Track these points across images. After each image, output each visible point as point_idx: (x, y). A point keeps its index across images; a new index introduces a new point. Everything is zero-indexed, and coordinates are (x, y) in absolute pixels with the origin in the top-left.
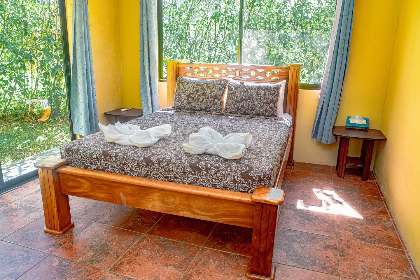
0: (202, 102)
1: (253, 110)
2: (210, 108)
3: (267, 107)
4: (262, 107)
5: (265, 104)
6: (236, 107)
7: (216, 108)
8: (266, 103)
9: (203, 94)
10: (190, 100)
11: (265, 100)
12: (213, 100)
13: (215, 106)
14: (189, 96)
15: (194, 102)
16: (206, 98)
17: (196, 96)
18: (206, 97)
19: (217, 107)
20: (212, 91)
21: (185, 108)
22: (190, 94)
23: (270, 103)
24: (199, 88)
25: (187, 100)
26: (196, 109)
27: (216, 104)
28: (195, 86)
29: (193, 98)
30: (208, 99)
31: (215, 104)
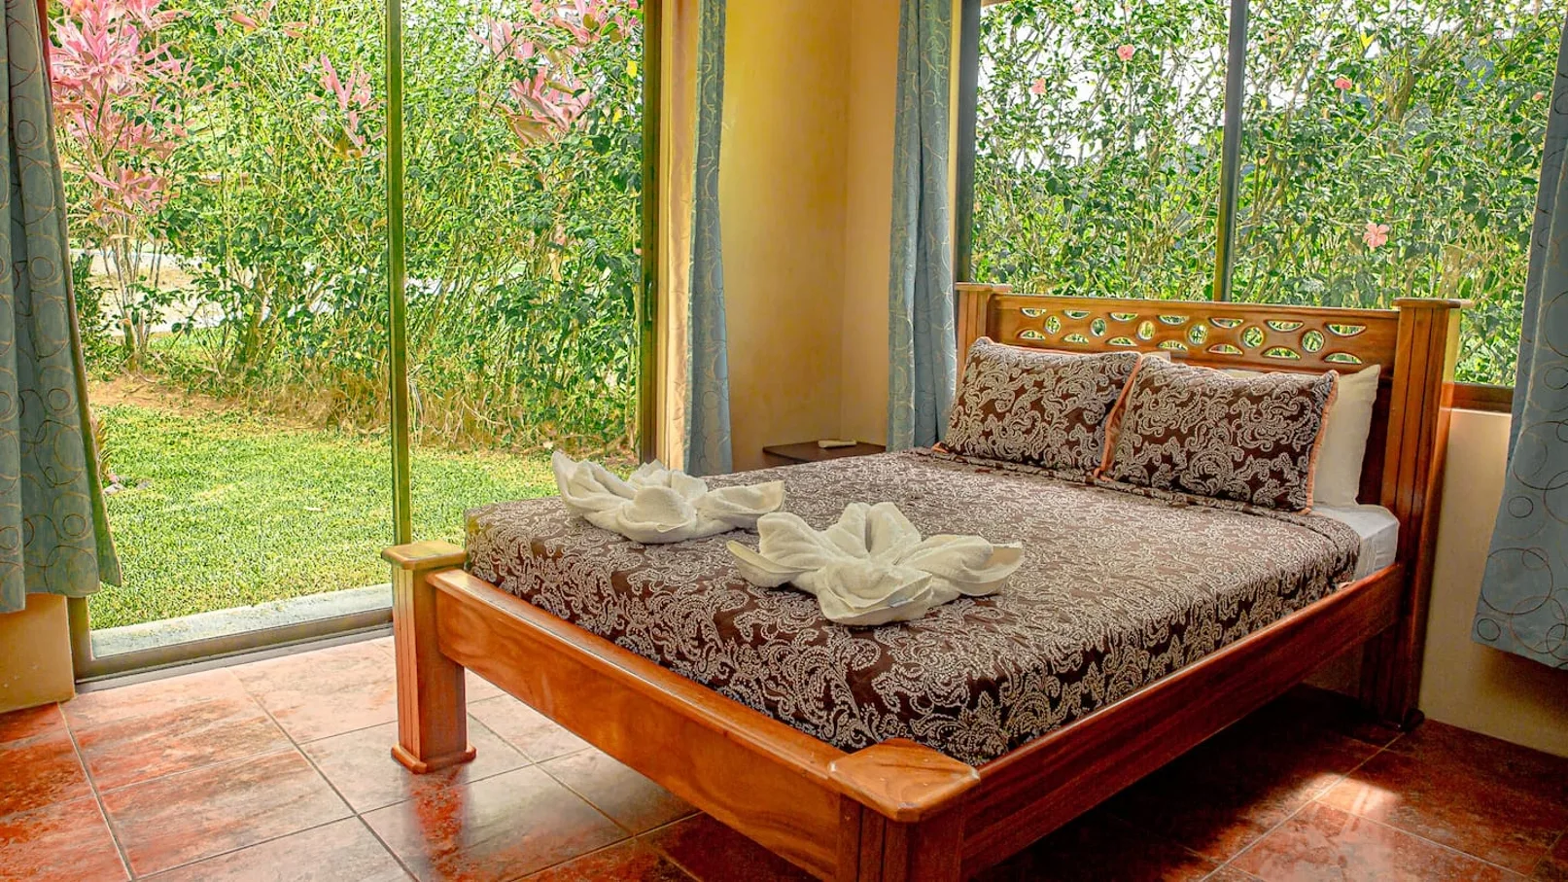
0: (1028, 432)
1: (1205, 477)
2: (1054, 455)
3: (1260, 467)
4: (1237, 465)
5: (1251, 458)
6: (1141, 460)
7: (1076, 460)
8: (1257, 453)
9: (1037, 405)
10: (992, 422)
11: (1254, 439)
12: (1068, 430)
13: (1071, 449)
14: (989, 408)
15: (1004, 429)
16: (1044, 420)
17: (1010, 411)
18: (1042, 416)
19: (1079, 453)
20: (1066, 396)
21: (974, 450)
22: (993, 401)
23: (1272, 455)
24: (1028, 381)
25: (983, 421)
26: (1010, 457)
27: (1077, 442)
28: (1016, 372)
29: (1000, 417)
30: (1049, 423)
31: (1071, 444)
